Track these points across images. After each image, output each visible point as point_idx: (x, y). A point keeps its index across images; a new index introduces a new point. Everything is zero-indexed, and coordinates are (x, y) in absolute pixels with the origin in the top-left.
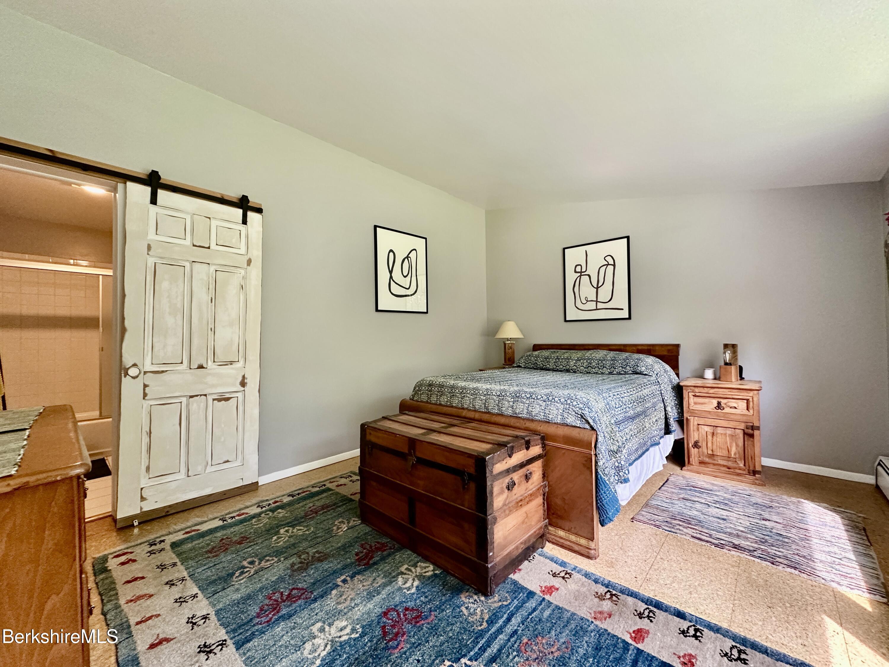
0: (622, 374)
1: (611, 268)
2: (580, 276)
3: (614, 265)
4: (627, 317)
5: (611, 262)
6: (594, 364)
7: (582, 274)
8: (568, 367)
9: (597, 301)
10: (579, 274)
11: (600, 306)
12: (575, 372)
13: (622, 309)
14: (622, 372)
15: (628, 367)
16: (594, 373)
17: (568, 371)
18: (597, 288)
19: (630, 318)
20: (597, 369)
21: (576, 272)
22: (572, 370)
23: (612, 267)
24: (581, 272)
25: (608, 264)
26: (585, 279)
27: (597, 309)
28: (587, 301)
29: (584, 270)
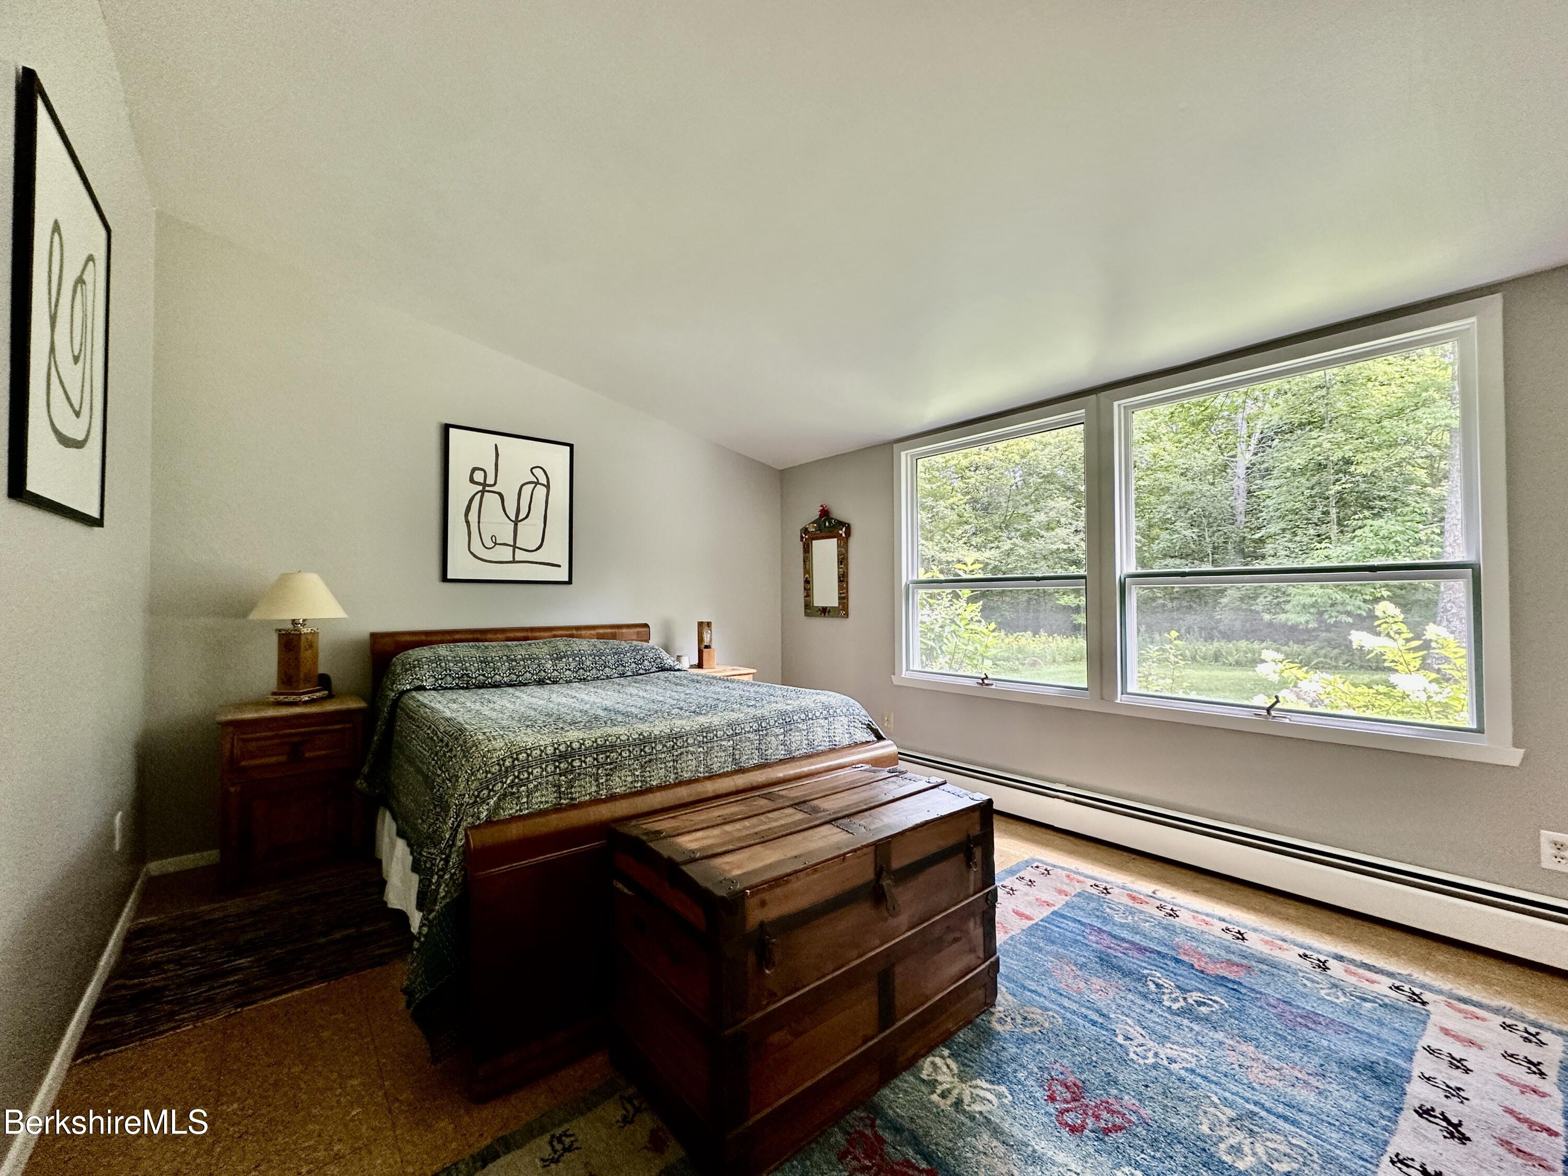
0: (641, 674)
1: (541, 491)
2: (483, 492)
3: (548, 487)
4: (567, 579)
5: (543, 480)
6: (588, 663)
7: (487, 488)
8: (543, 674)
9: (514, 547)
10: (480, 488)
11: (520, 555)
12: (555, 682)
13: (559, 566)
14: (641, 671)
15: (646, 662)
16: (594, 679)
17: (541, 682)
18: (516, 522)
19: (570, 582)
20: (594, 671)
21: (472, 480)
22: (549, 679)
23: (545, 489)
24: (484, 485)
25: (537, 483)
26: (491, 500)
27: (514, 562)
28: (496, 544)
29: (490, 481)
